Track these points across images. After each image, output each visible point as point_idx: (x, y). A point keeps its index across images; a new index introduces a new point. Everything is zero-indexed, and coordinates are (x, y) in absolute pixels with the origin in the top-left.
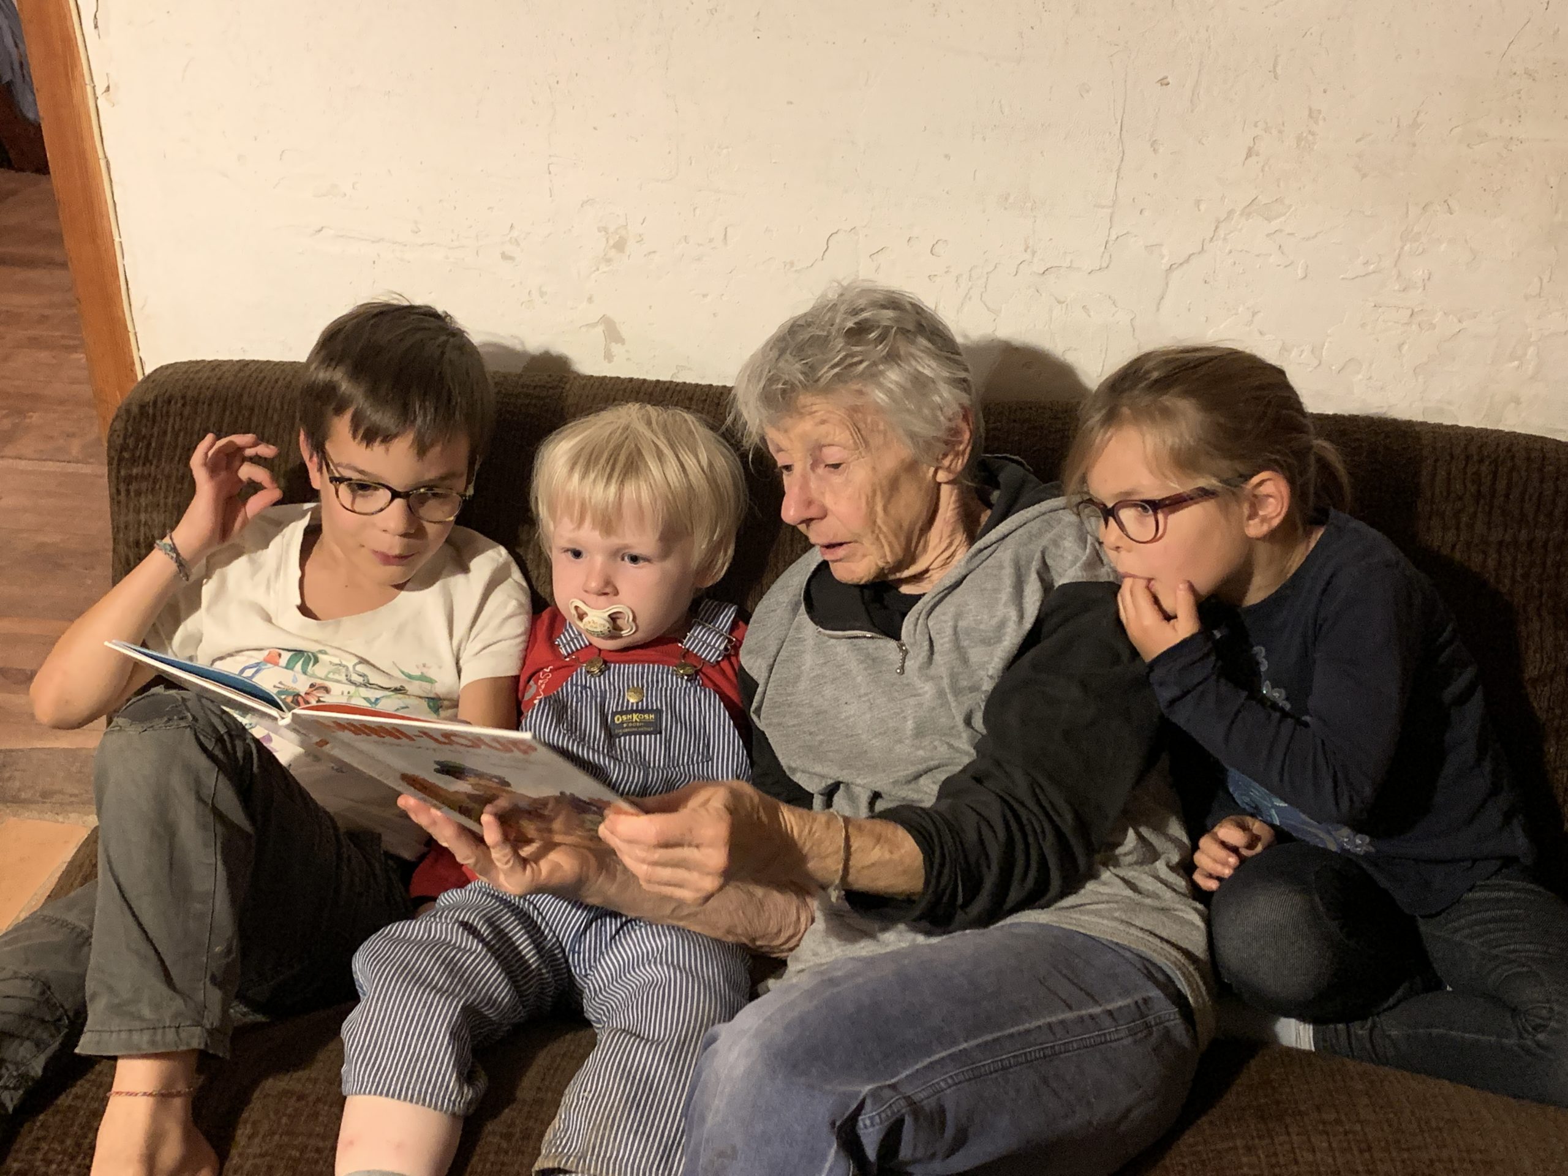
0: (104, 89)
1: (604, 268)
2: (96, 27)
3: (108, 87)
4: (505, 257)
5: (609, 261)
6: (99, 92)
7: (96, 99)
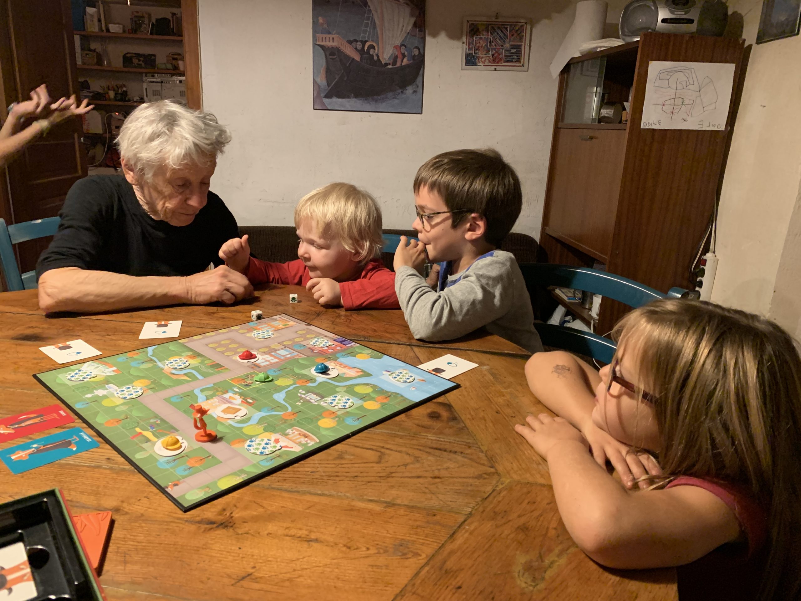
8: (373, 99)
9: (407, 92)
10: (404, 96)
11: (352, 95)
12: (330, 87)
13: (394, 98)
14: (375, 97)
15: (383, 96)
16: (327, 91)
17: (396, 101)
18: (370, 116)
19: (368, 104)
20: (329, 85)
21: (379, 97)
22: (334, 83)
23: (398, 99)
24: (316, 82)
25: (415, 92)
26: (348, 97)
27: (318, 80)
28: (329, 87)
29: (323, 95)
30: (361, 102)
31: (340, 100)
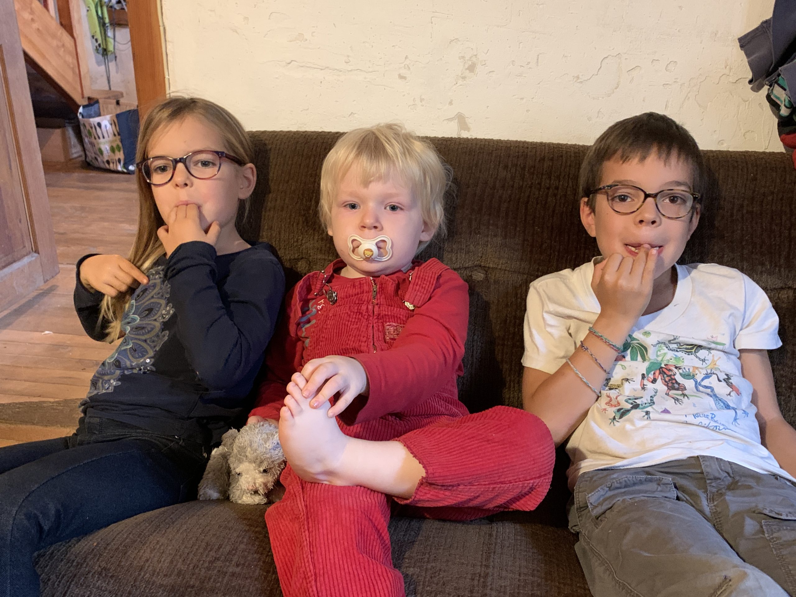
1: (460, 82)
4: (401, 77)
5: (464, 78)
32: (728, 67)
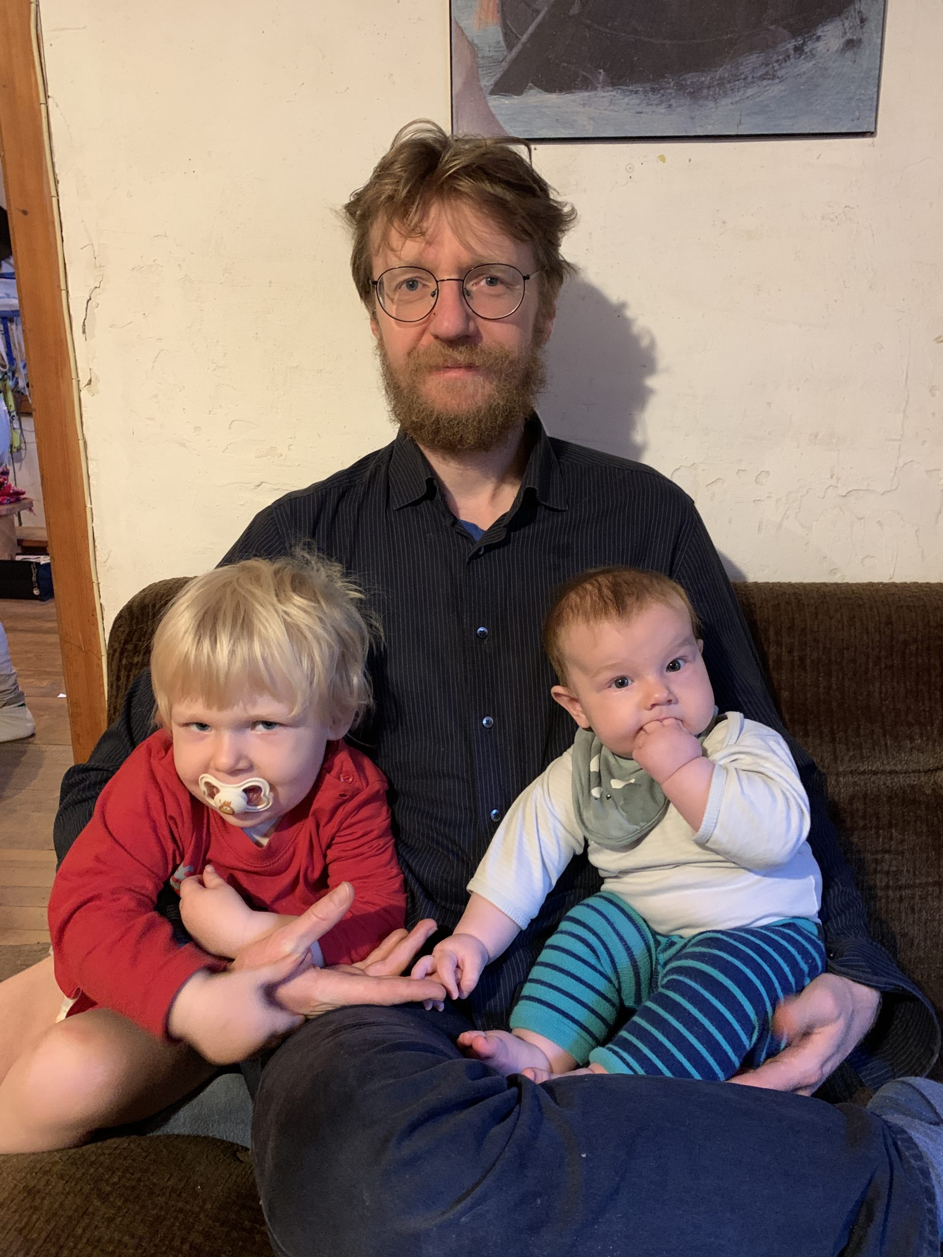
0: (86, 382)
2: (84, 332)
3: (90, 381)
6: (82, 385)
7: (80, 391)
8: (681, 87)
9: (820, 46)
10: (805, 66)
11: (602, 75)
12: (515, 51)
13: (762, 78)
14: (691, 78)
15: (720, 72)
16: (505, 65)
17: (776, 89)
18: (662, 158)
19: (662, 109)
20: (510, 38)
21: (706, 79)
22: (531, 29)
23: (782, 80)
24: (461, 30)
25: (851, 44)
26: (587, 85)
27: (471, 25)
28: (510, 46)
29: (487, 82)
30: (634, 100)
31: (553, 98)
32: (834, 477)
